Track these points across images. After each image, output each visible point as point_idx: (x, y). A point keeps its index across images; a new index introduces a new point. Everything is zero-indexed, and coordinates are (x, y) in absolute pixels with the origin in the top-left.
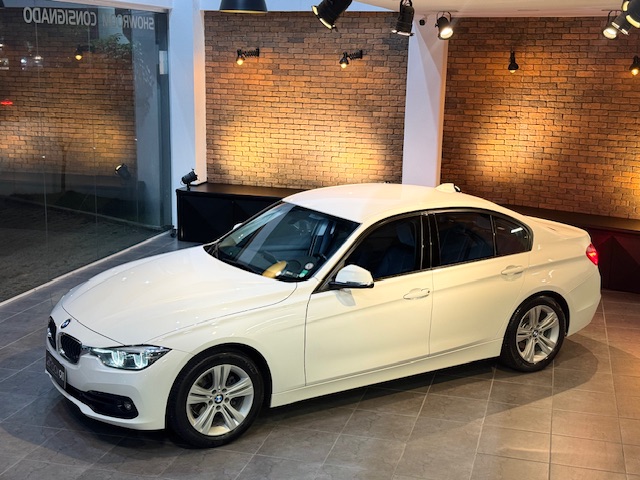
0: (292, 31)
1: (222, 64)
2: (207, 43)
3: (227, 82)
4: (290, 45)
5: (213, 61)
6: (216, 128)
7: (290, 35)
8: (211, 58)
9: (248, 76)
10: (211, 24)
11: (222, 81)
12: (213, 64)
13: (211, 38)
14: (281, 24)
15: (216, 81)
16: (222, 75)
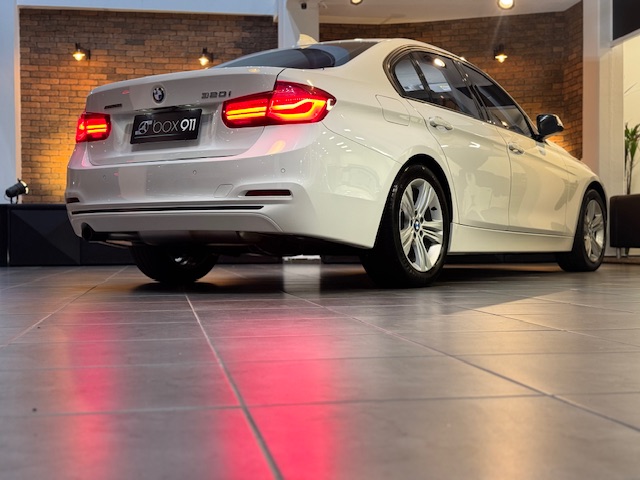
0: (130, 33)
1: (42, 68)
2: (23, 44)
3: (49, 88)
4: (128, 47)
5: (31, 64)
6: (34, 141)
7: (128, 37)
8: (28, 61)
9: (76, 82)
10: (28, 23)
11: (43, 87)
12: (30, 68)
13: (28, 39)
14: (116, 25)
15: (34, 87)
16: (43, 81)
